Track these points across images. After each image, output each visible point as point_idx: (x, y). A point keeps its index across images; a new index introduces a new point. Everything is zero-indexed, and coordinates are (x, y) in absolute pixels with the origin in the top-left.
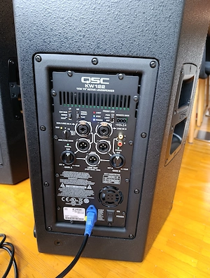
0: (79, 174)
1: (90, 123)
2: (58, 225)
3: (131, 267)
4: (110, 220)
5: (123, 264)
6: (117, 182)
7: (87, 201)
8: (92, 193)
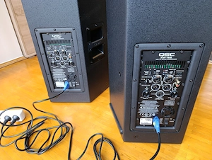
0: (151, 102)
1: (161, 76)
2: (137, 127)
3: (175, 146)
4: (167, 123)
5: (171, 145)
6: (173, 105)
7: (154, 115)
8: (158, 111)
